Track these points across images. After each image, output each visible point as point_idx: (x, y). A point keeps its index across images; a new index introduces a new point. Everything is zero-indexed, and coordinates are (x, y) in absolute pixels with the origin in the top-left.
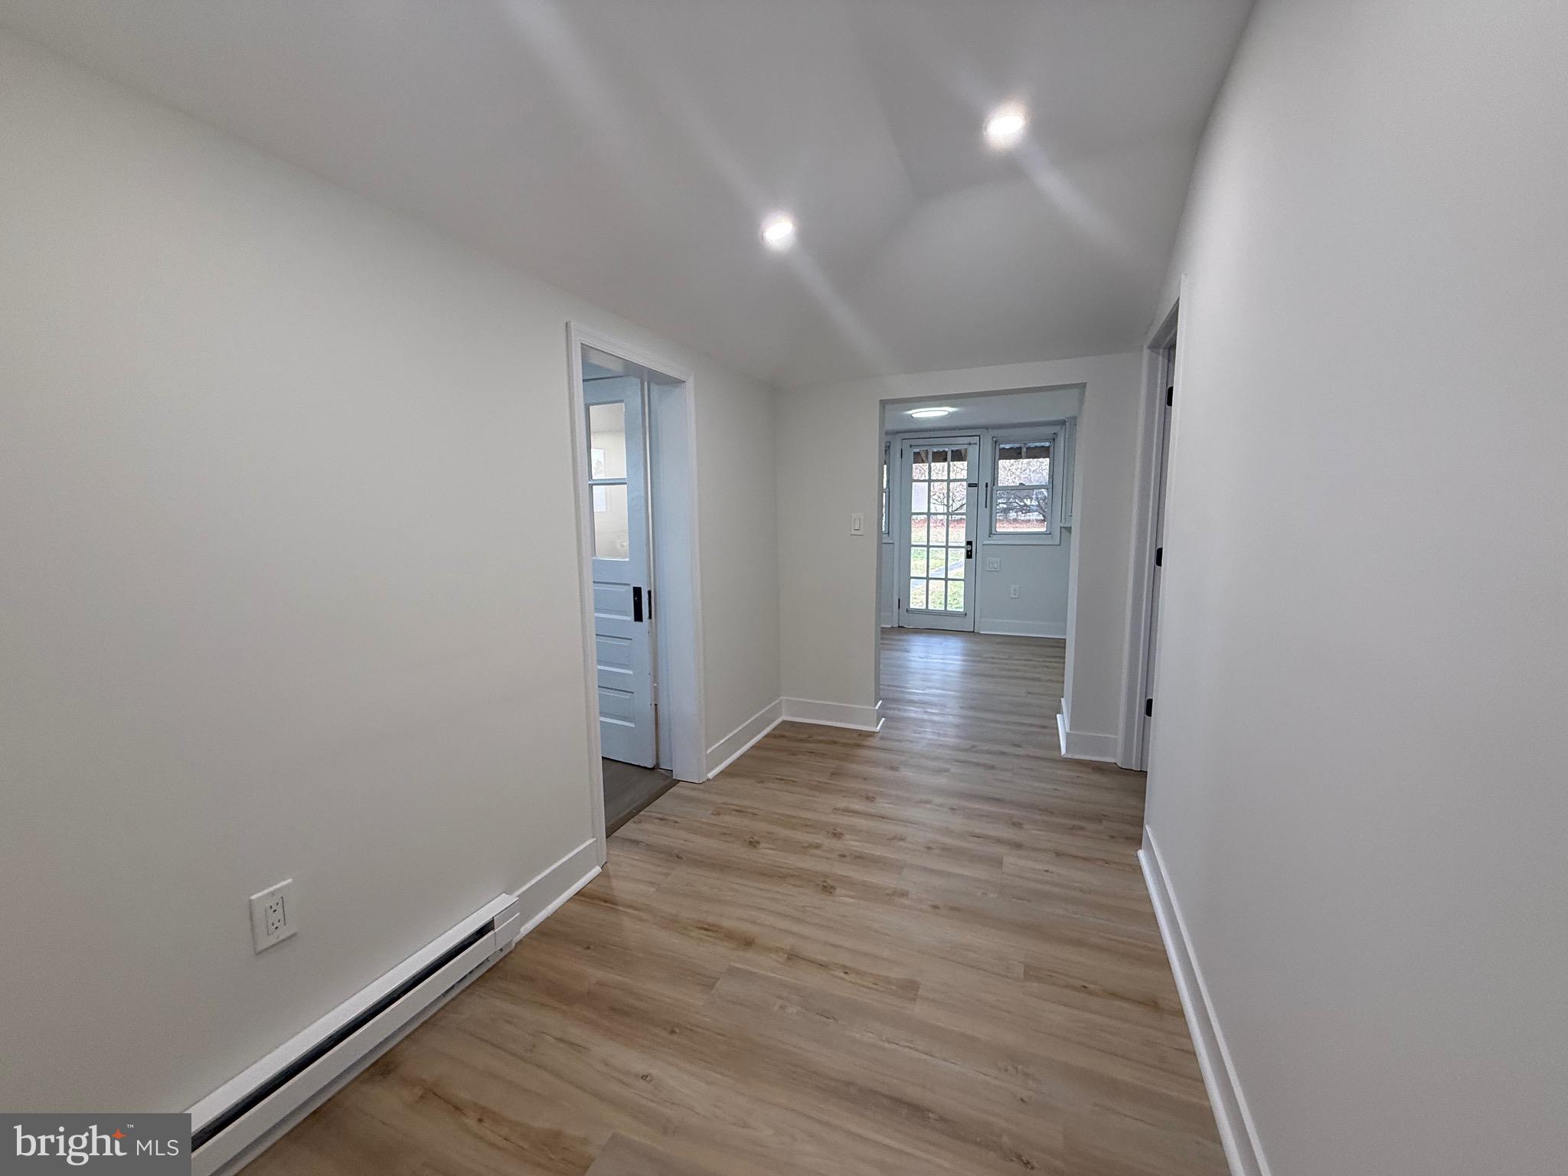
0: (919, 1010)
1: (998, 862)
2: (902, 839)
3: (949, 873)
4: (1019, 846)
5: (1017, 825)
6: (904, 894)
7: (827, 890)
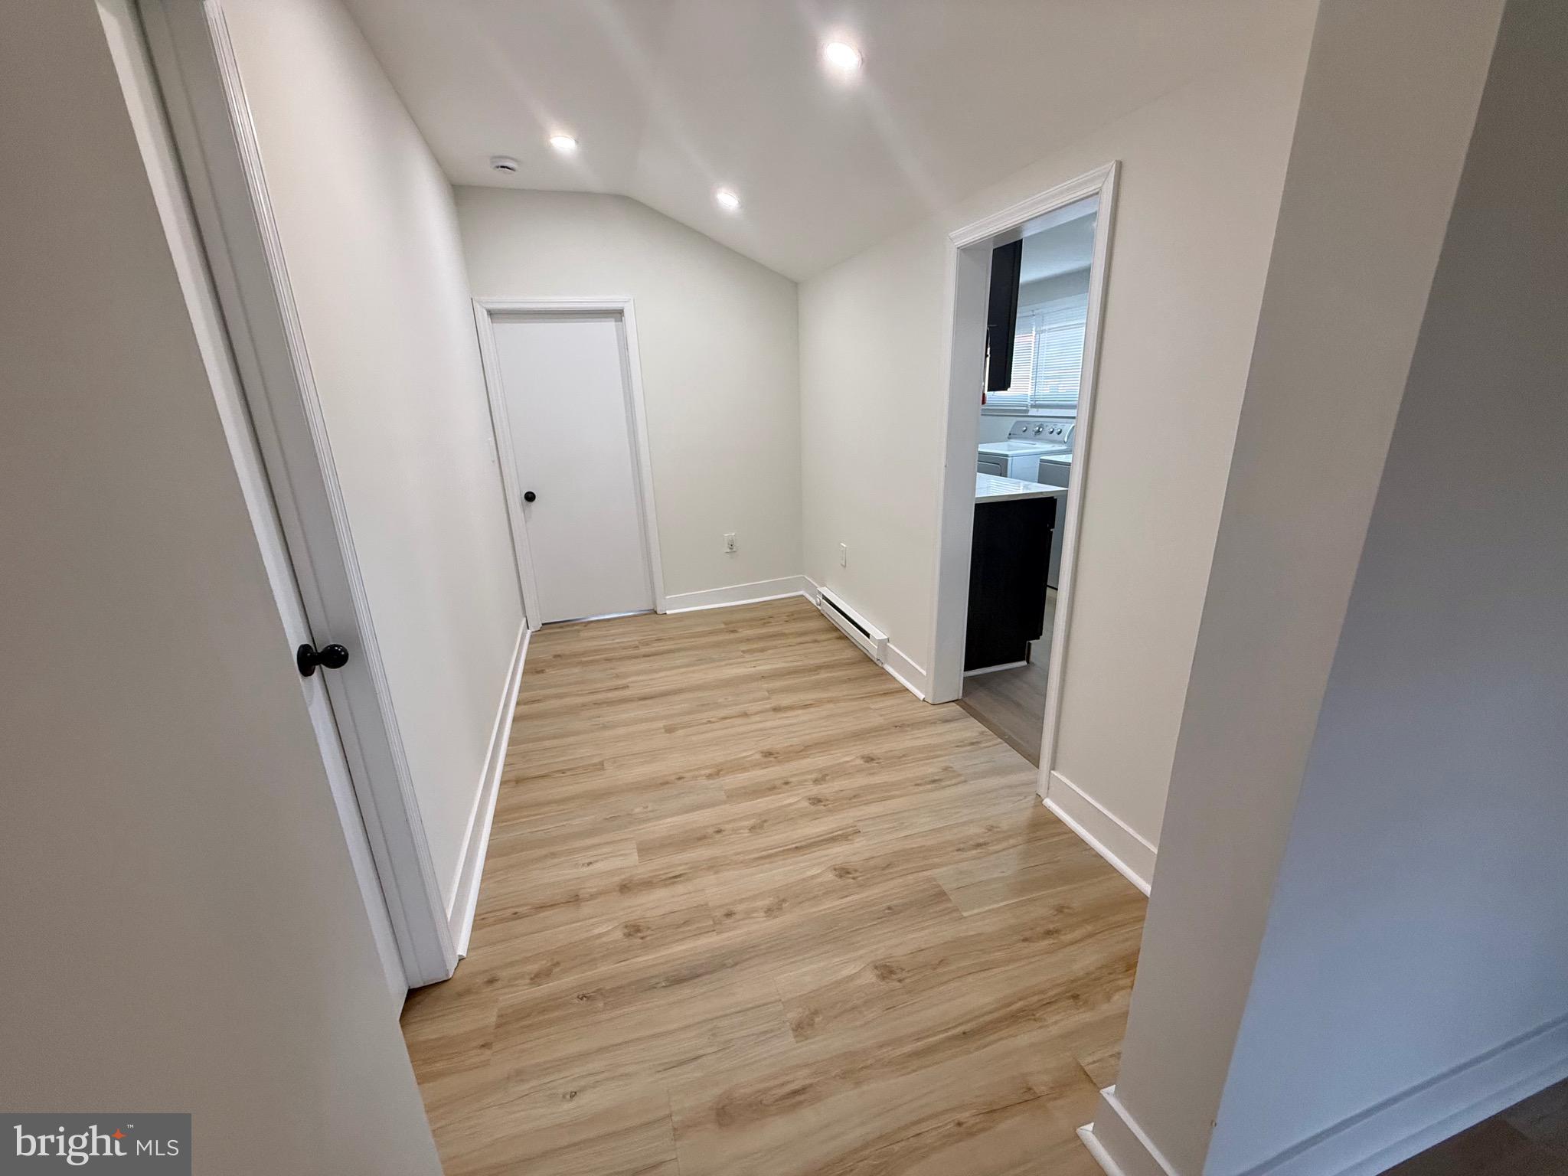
0: (661, 724)
1: (645, 850)
2: (752, 829)
3: (687, 812)
4: (625, 888)
5: (634, 930)
6: (709, 776)
7: (768, 754)
